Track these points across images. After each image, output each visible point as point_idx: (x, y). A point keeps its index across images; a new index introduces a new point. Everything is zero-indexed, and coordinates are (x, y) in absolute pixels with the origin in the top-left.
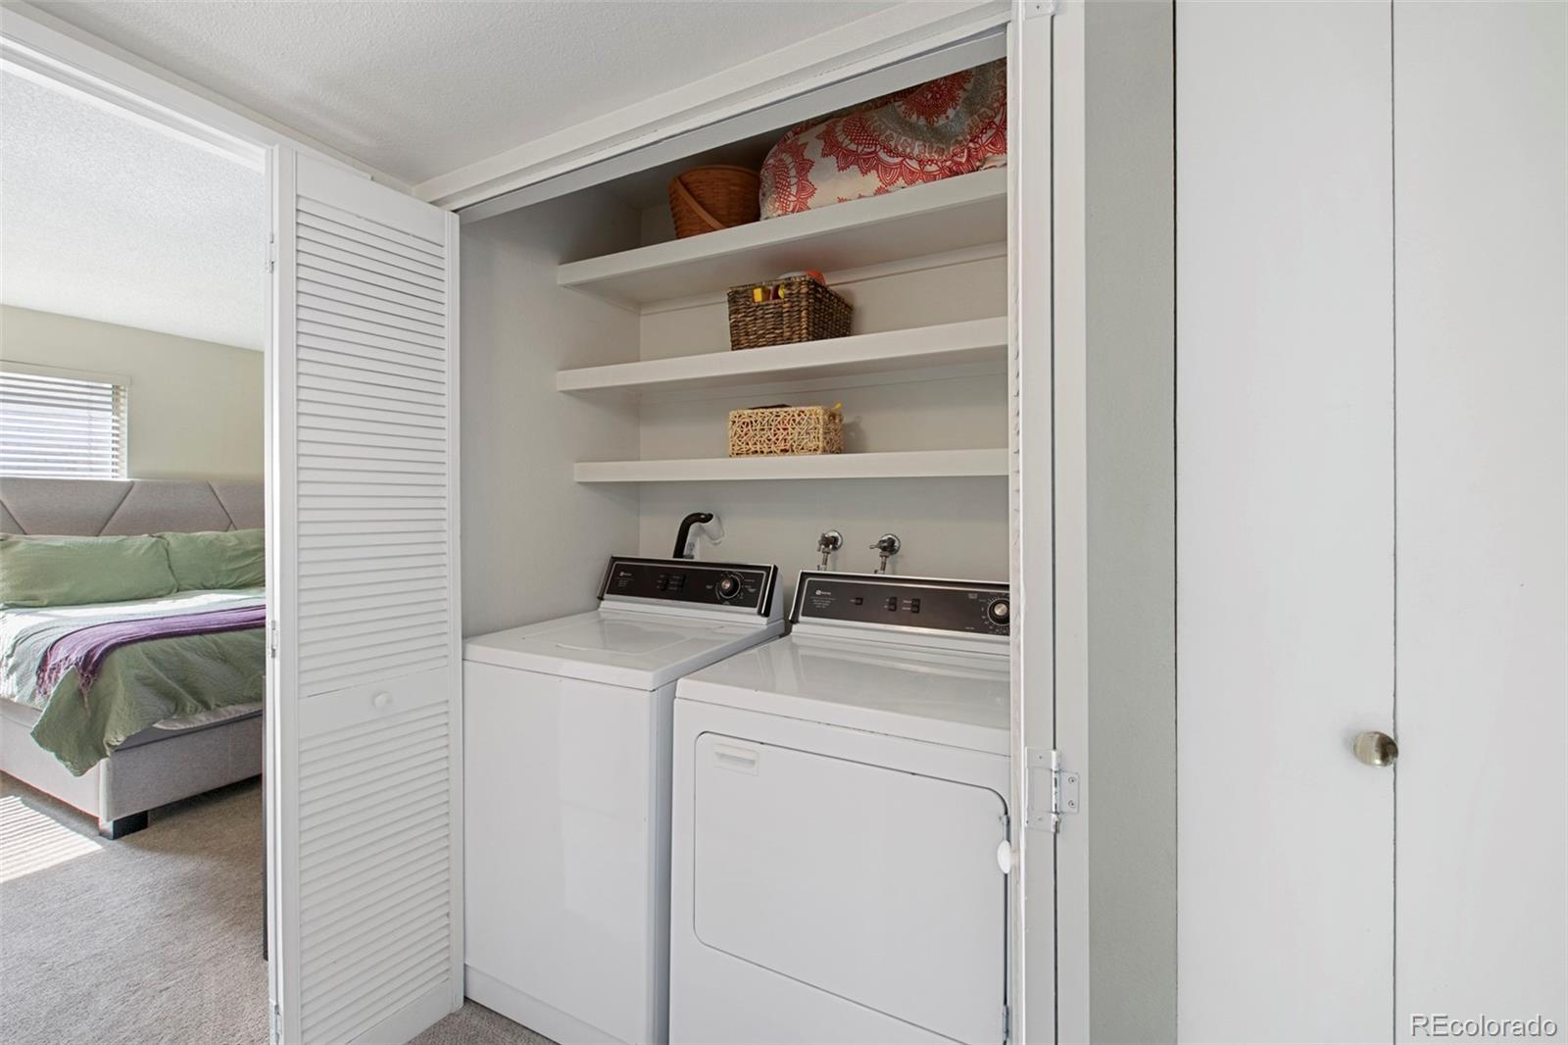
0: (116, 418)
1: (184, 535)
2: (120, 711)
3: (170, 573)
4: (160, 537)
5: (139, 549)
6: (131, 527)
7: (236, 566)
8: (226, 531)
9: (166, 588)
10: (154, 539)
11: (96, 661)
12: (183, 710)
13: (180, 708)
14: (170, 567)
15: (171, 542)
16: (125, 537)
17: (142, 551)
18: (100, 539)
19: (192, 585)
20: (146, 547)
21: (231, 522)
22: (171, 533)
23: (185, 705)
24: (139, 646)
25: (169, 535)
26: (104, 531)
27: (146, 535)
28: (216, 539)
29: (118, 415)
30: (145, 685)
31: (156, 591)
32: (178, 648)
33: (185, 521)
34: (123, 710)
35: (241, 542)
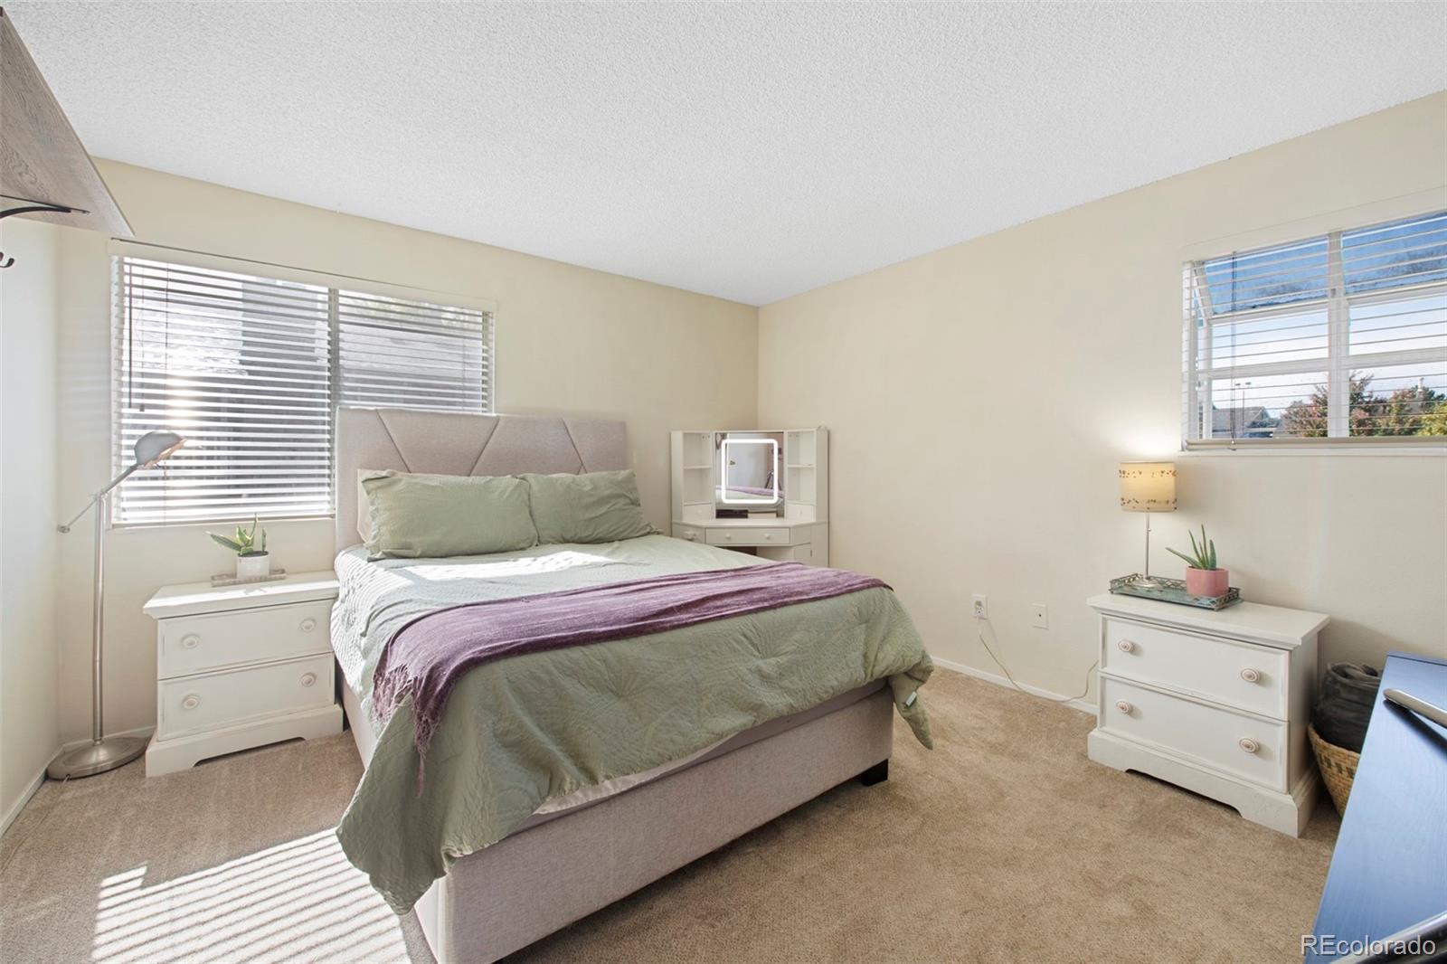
0: (485, 347)
1: (545, 477)
2: (469, 799)
3: (530, 521)
4: (523, 479)
5: (503, 492)
6: (497, 469)
7: (593, 515)
8: (578, 474)
9: (528, 538)
10: (518, 481)
11: (441, 690)
12: (561, 788)
13: (555, 786)
14: (531, 515)
15: (533, 485)
16: (491, 477)
17: (507, 494)
18: (470, 480)
19: (553, 538)
20: (510, 489)
21: (582, 464)
22: (532, 474)
23: (563, 779)
24: (500, 668)
25: (530, 476)
26: (474, 471)
27: (509, 476)
28: (573, 482)
29: (487, 345)
30: (505, 746)
31: (519, 543)
32: (553, 669)
33: (545, 464)
34: (473, 796)
35: (595, 488)
